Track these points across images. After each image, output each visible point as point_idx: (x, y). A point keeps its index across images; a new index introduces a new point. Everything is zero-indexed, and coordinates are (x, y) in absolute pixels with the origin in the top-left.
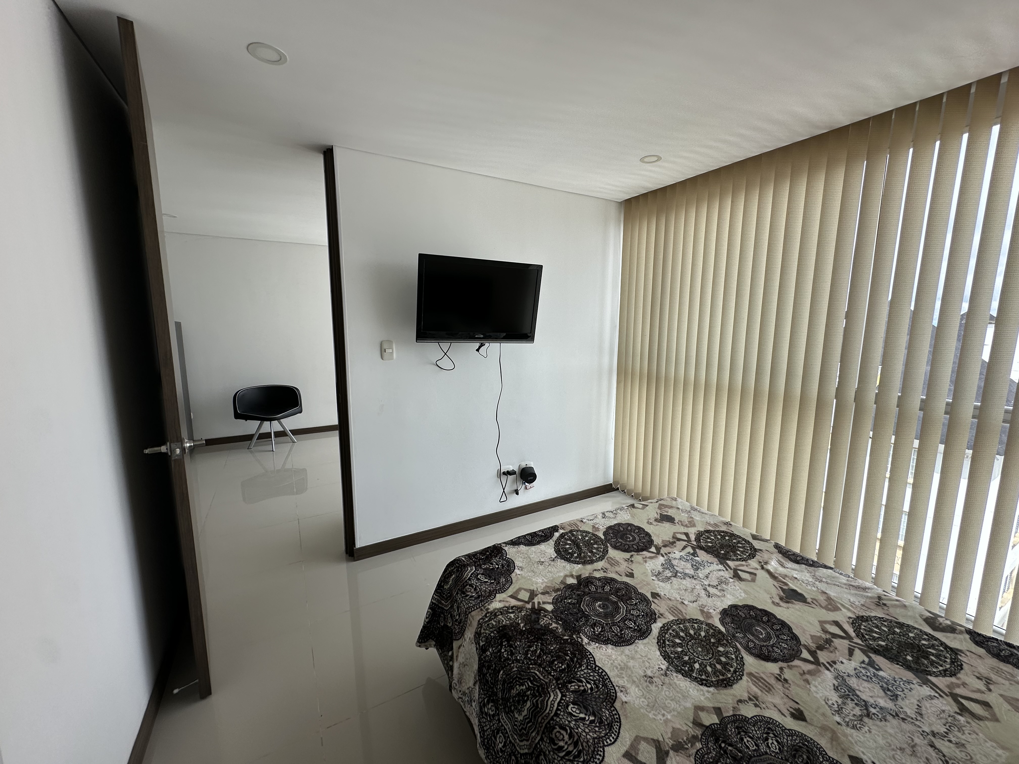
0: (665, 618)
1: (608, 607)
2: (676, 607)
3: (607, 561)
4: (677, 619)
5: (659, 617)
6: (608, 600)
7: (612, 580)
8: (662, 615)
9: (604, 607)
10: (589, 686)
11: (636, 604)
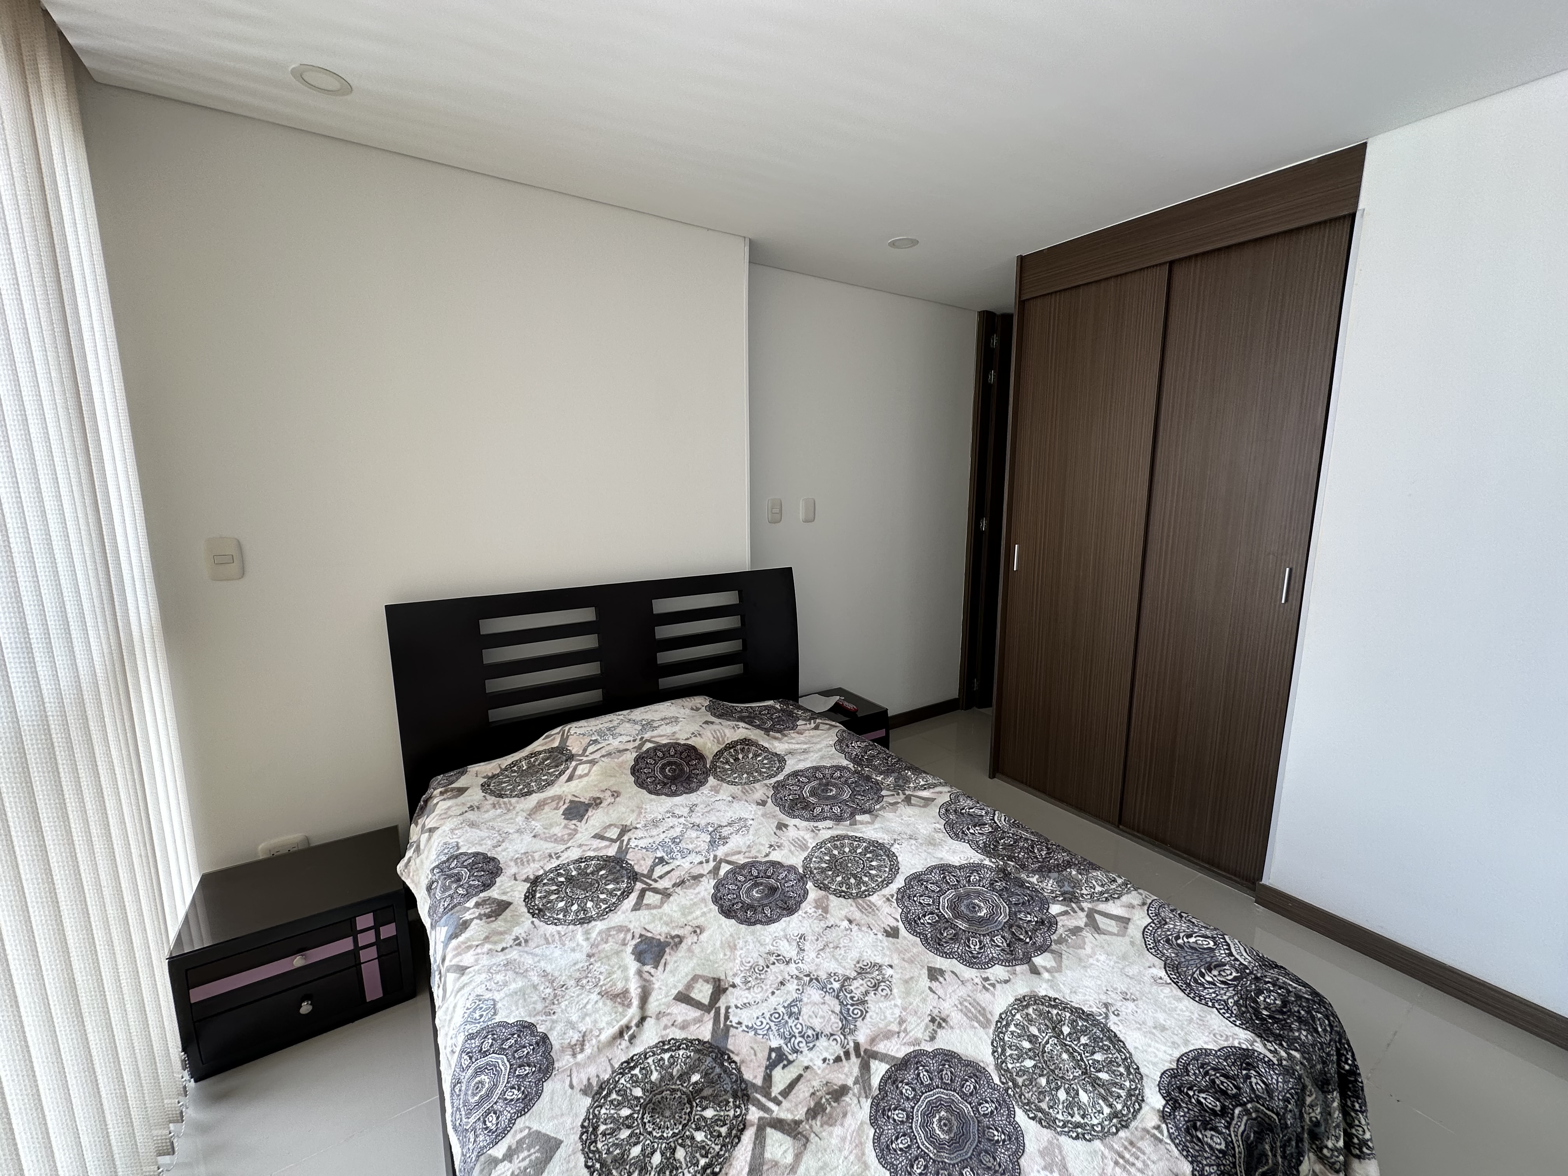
0: (884, 896)
1: (967, 906)
2: (862, 912)
3: (989, 1016)
4: (867, 898)
5: (892, 896)
6: (969, 921)
7: (970, 964)
8: (888, 899)
9: (973, 908)
10: (972, 831)
11: (924, 916)
